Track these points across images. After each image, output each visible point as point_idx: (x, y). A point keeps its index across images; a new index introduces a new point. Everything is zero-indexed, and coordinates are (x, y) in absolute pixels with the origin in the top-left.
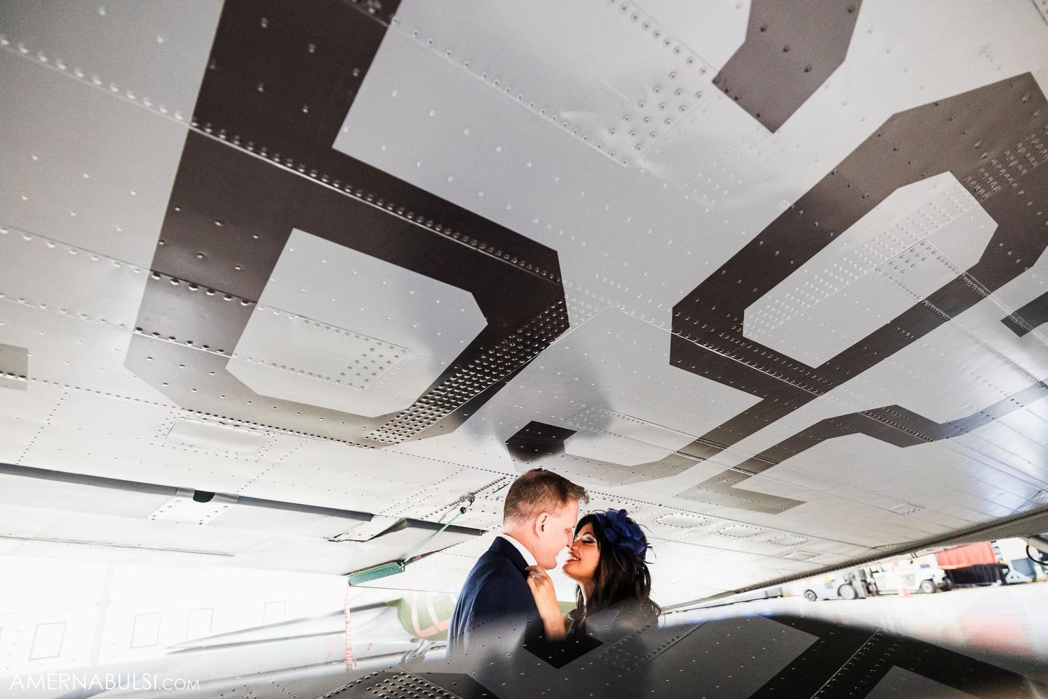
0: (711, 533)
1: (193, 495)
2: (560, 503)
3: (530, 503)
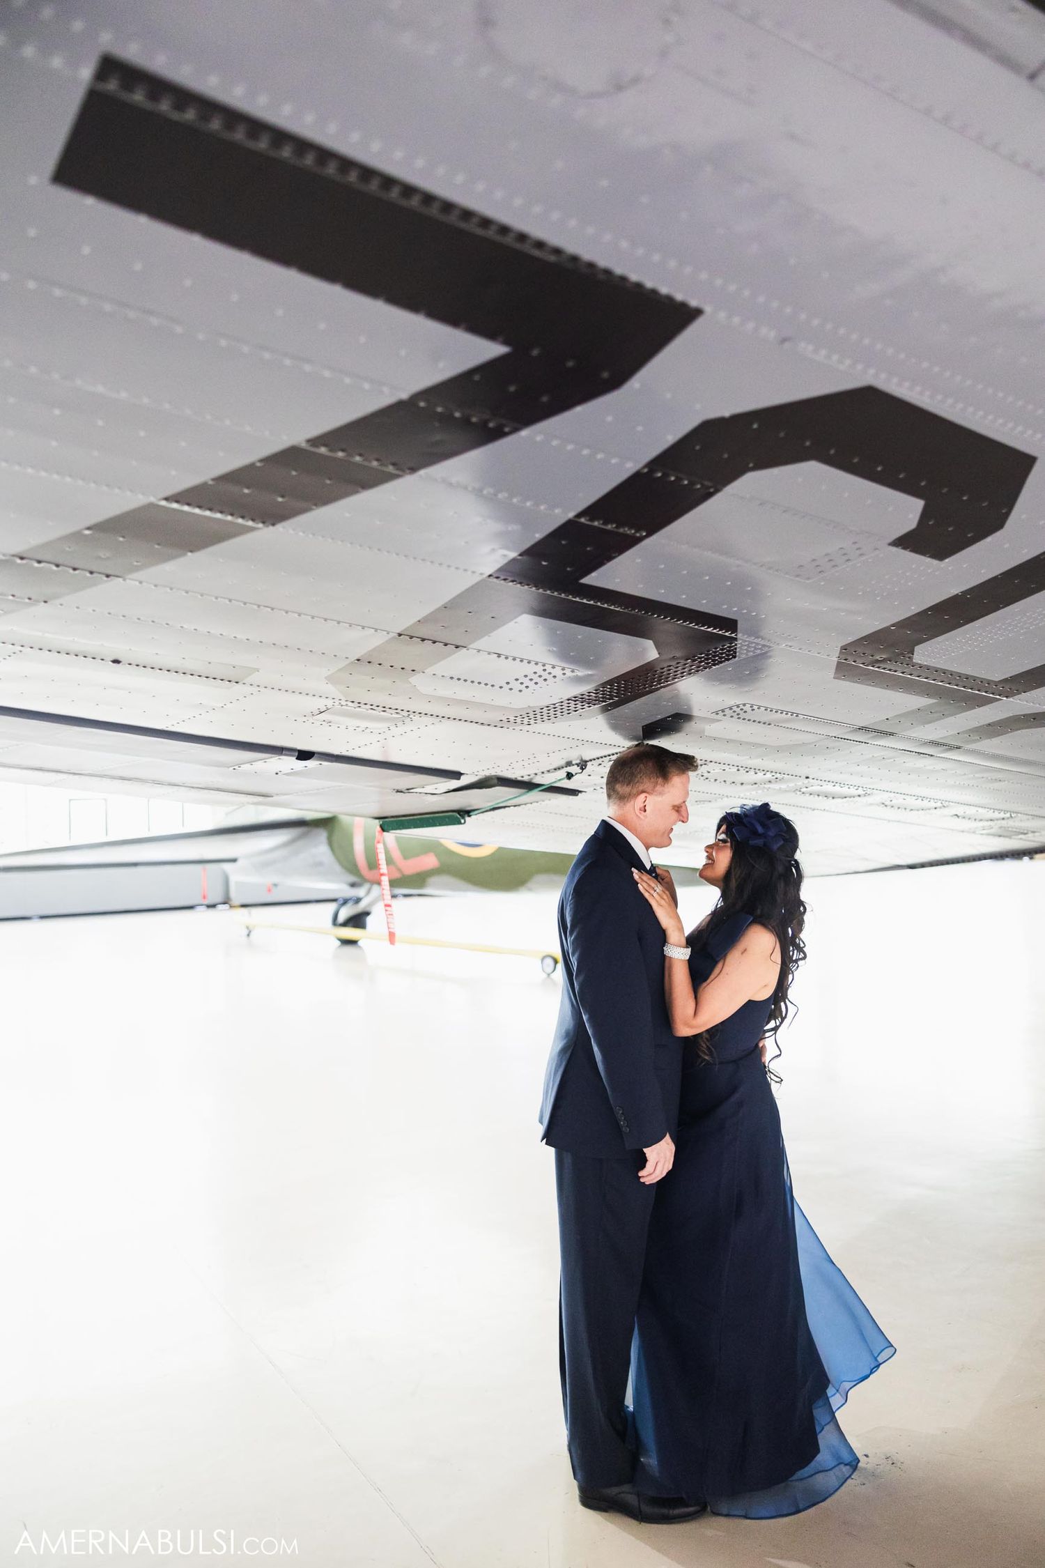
0: (871, 804)
1: (297, 754)
2: (660, 780)
3: (627, 785)
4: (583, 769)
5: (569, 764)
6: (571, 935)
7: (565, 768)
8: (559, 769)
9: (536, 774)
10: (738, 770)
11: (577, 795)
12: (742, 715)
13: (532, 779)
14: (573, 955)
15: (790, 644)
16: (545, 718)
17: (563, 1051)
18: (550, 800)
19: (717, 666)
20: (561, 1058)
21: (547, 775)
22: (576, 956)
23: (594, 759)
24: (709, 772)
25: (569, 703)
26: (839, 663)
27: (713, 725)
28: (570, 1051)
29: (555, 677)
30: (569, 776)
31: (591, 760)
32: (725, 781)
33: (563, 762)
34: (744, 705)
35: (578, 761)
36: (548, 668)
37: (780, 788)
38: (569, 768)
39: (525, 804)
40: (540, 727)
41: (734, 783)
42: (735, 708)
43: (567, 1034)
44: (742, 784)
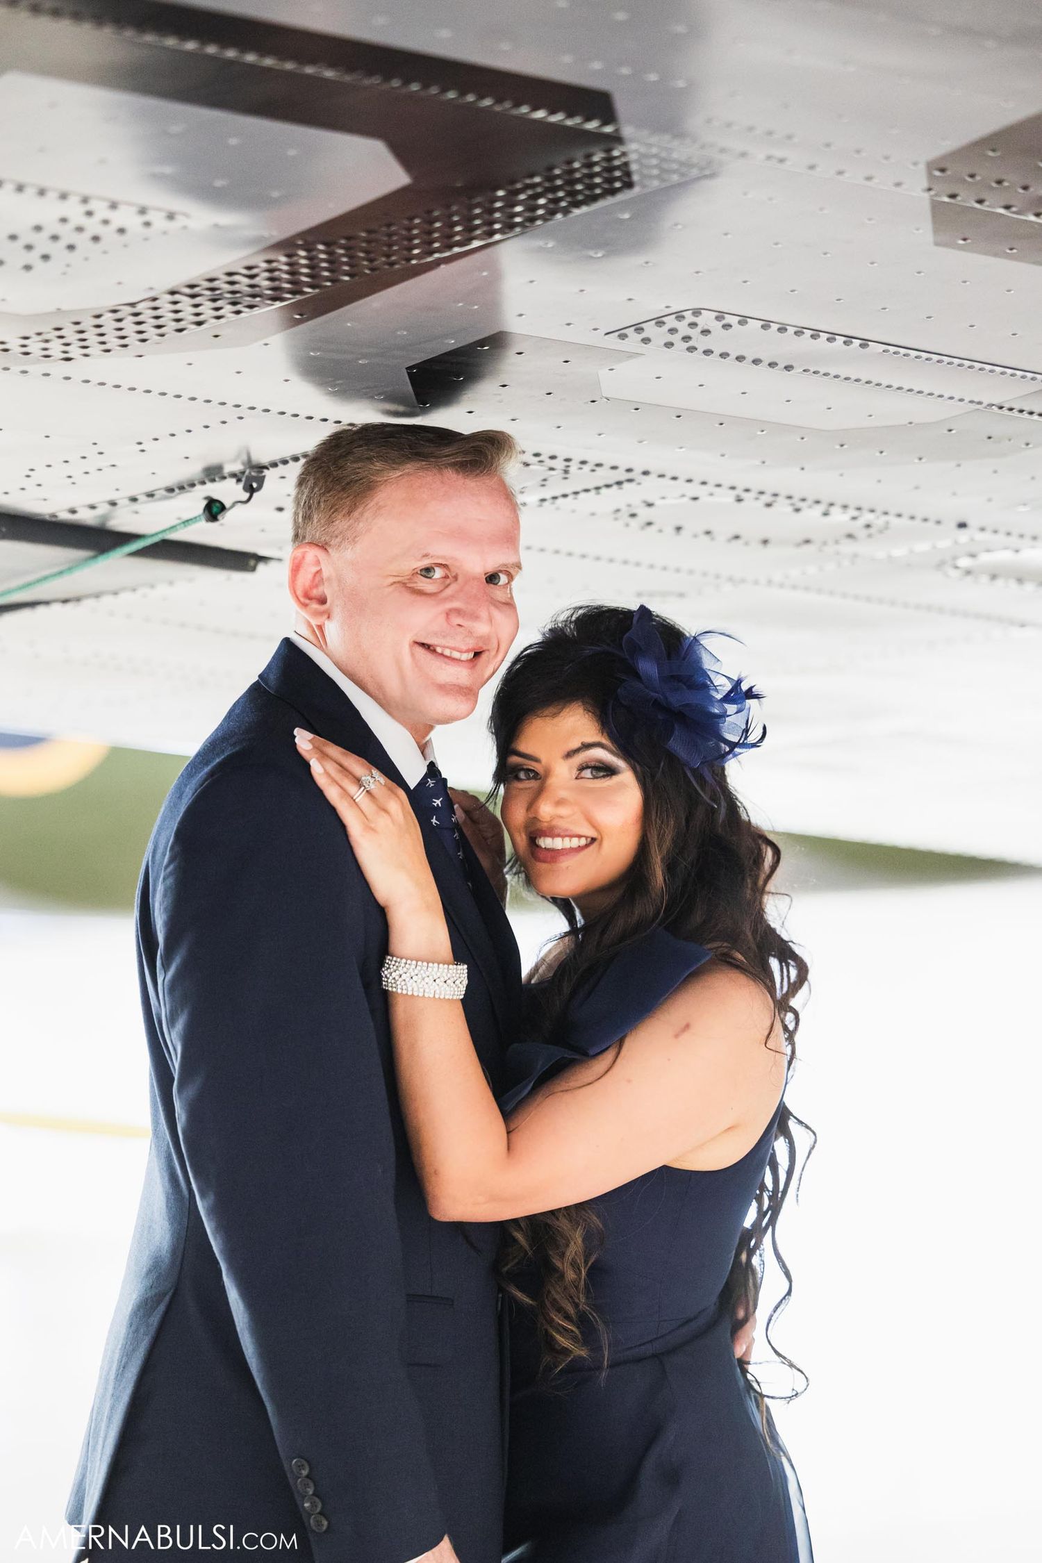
4: (251, 490)
5: (213, 473)
6: (166, 967)
7: (198, 487)
8: (182, 488)
9: (113, 504)
10: (739, 500)
11: (253, 569)
12: (701, 343)
13: (105, 517)
14: (172, 1021)
15: (779, 153)
16: (113, 342)
17: (145, 1307)
18: (171, 583)
19: (584, 209)
20: (137, 1331)
21: (146, 507)
22: (180, 1025)
23: (285, 462)
24: (650, 505)
25: (175, 303)
26: (936, 207)
27: (623, 368)
28: (162, 1308)
29: (121, 231)
30: (214, 510)
31: (274, 465)
32: (708, 533)
33: (194, 469)
34: (697, 312)
35: (237, 467)
36: (101, 210)
37: (890, 557)
38: (209, 485)
39: (97, 596)
40: (98, 366)
41: (737, 537)
42: (671, 322)
43: (155, 1265)
44: (765, 542)
